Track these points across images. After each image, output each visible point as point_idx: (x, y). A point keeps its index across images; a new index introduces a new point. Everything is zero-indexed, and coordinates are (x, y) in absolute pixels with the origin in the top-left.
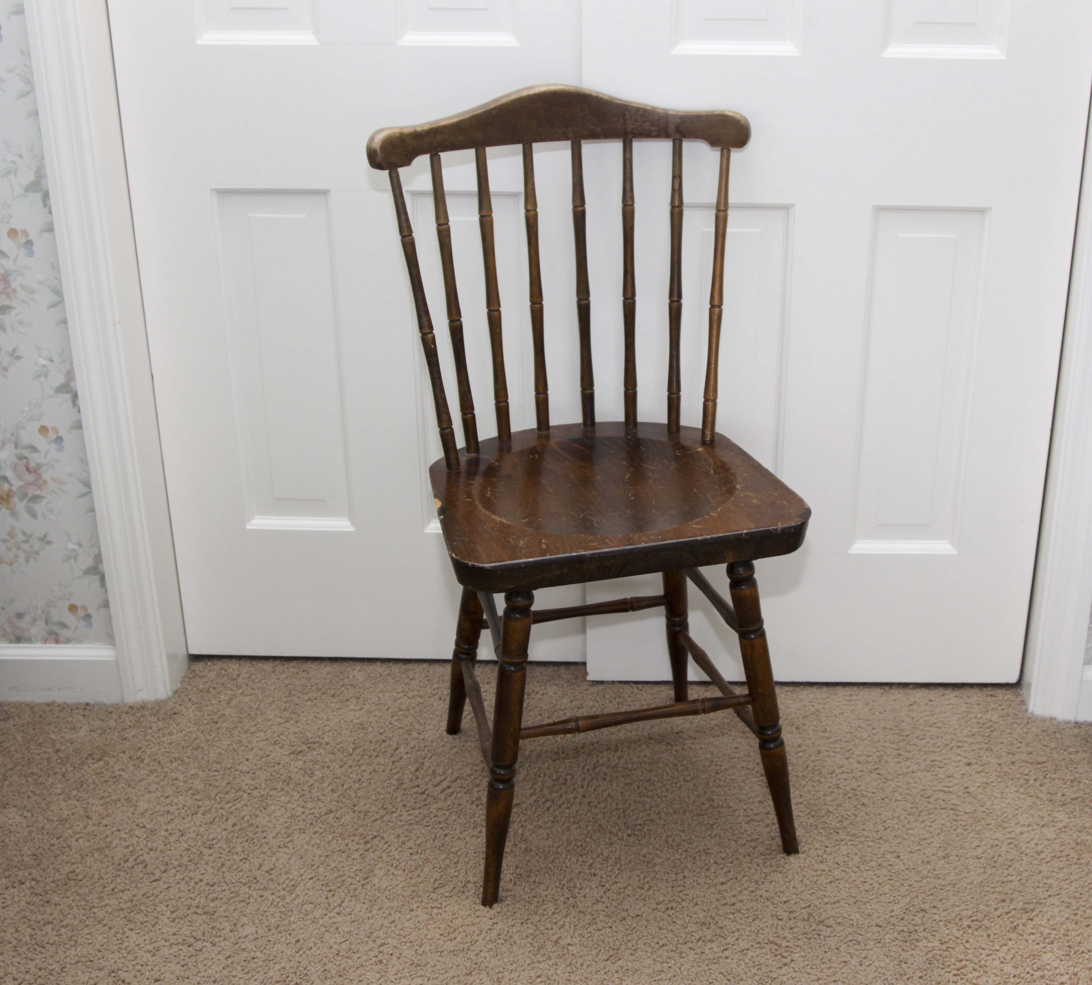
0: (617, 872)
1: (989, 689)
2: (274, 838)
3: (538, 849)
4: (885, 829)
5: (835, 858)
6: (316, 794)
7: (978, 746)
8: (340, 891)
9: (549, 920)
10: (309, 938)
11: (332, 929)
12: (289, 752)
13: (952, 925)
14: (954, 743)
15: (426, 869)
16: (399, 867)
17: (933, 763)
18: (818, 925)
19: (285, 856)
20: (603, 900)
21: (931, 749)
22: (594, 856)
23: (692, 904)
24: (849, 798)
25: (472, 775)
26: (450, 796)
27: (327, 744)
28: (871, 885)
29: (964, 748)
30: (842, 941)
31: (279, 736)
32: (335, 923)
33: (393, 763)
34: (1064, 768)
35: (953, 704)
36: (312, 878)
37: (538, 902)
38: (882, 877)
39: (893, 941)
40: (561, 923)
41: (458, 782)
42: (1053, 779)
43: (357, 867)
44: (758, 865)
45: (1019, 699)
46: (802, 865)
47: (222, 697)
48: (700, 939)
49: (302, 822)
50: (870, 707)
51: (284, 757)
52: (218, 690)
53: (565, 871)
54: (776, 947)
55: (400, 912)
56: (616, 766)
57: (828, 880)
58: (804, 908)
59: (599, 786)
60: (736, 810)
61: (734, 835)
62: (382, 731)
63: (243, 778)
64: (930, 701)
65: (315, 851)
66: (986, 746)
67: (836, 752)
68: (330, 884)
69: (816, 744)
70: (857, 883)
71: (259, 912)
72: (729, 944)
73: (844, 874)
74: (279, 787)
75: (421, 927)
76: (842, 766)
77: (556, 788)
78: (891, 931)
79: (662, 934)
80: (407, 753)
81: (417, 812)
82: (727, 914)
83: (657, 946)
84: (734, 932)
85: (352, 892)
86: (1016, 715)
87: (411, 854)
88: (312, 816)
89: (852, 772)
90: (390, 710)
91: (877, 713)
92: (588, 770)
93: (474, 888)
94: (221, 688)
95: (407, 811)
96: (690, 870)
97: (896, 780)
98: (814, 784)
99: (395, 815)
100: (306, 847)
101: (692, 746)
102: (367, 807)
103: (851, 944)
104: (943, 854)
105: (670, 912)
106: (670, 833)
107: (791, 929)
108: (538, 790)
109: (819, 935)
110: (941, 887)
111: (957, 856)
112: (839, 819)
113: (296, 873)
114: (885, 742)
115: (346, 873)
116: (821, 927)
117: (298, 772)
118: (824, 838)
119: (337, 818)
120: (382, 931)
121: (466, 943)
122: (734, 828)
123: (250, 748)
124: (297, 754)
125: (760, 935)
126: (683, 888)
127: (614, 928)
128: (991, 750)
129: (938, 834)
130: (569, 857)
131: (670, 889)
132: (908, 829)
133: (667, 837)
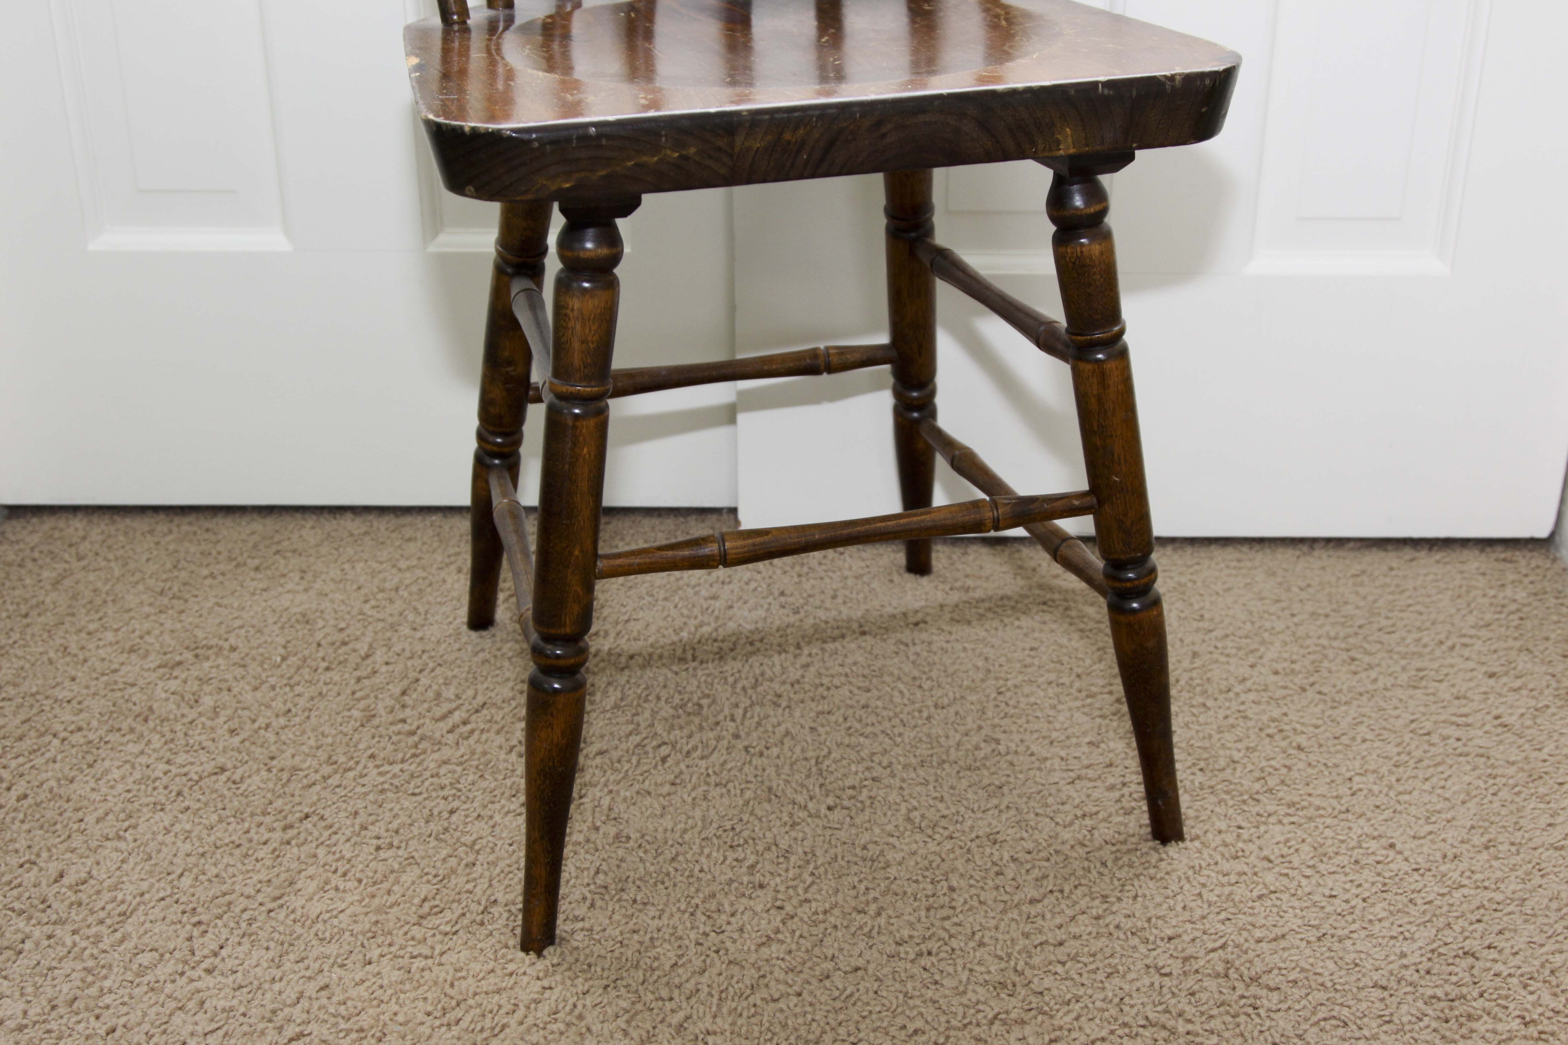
0: (809, 880)
2: (98, 821)
3: (643, 836)
4: (1353, 795)
5: (1261, 848)
6: (197, 738)
7: (1503, 645)
8: (220, 923)
9: (664, 980)
10: (139, 1024)
11: (191, 1005)
12: (157, 663)
13: (1539, 985)
14: (1454, 639)
15: (407, 878)
16: (350, 875)
17: (1421, 674)
18: (1248, 986)
19: (115, 855)
20: (780, 936)
22: (760, 848)
23: (972, 944)
24: (1269, 736)
25: (513, 699)
26: (467, 738)
27: (233, 649)
28: (1347, 901)
29: (1476, 647)
30: (1306, 1020)
31: (141, 637)
32: (199, 991)
33: (359, 680)
36: (163, 899)
37: (641, 943)
38: (1366, 886)
39: (1420, 1020)
40: (690, 986)
41: (485, 712)
43: (263, 876)
44: (1104, 864)
46: (1196, 863)
47: (46, 574)
48: (995, 1017)
49: (161, 790)
50: (1279, 579)
51: (146, 674)
52: (40, 562)
53: (699, 879)
54: (1164, 1034)
55: (342, 966)
56: (798, 682)
57: (1255, 893)
58: (1214, 950)
59: (767, 717)
60: (1046, 759)
61: (1047, 805)
62: (343, 625)
63: (57, 711)
64: (1391, 569)
65: (179, 844)
66: (1518, 644)
67: (1228, 656)
68: (199, 910)
69: (1188, 640)
70: (1317, 898)
71: (38, 969)
72: (1061, 1028)
73: (1285, 881)
74: (125, 726)
75: (385, 998)
76: (1244, 680)
77: (682, 721)
78: (1410, 998)
79: (912, 1009)
80: (387, 663)
81: (396, 768)
82: (1050, 963)
83: (902, 1035)
84: (1068, 1003)
85: (244, 925)
87: (378, 848)
88: (184, 779)
89: (1265, 690)
90: (363, 591)
91: (1295, 589)
92: (744, 689)
93: (505, 915)
94: (48, 560)
95: (377, 767)
96: (962, 875)
97: (1355, 703)
98: (1194, 711)
99: (351, 774)
100: (160, 837)
101: (945, 645)
102: (298, 758)
103: (1328, 1025)
104: (1484, 839)
105: (926, 961)
106: (915, 803)
107: (1192, 994)
108: (643, 725)
109: (1255, 1008)
110: (1495, 906)
111: (1513, 844)
112: (1257, 774)
113: (131, 888)
114: (1319, 637)
115: (237, 887)
116: (1254, 990)
117: (167, 700)
118: (1231, 811)
119: (234, 782)
120: (299, 1006)
121: (482, 1030)
122: (1045, 793)
123: (81, 657)
124: (173, 668)
125: (1126, 1009)
126: (951, 912)
127: (805, 994)
129: (1463, 803)
130: (707, 851)
131: (923, 913)
132: (1400, 793)
133: (909, 811)
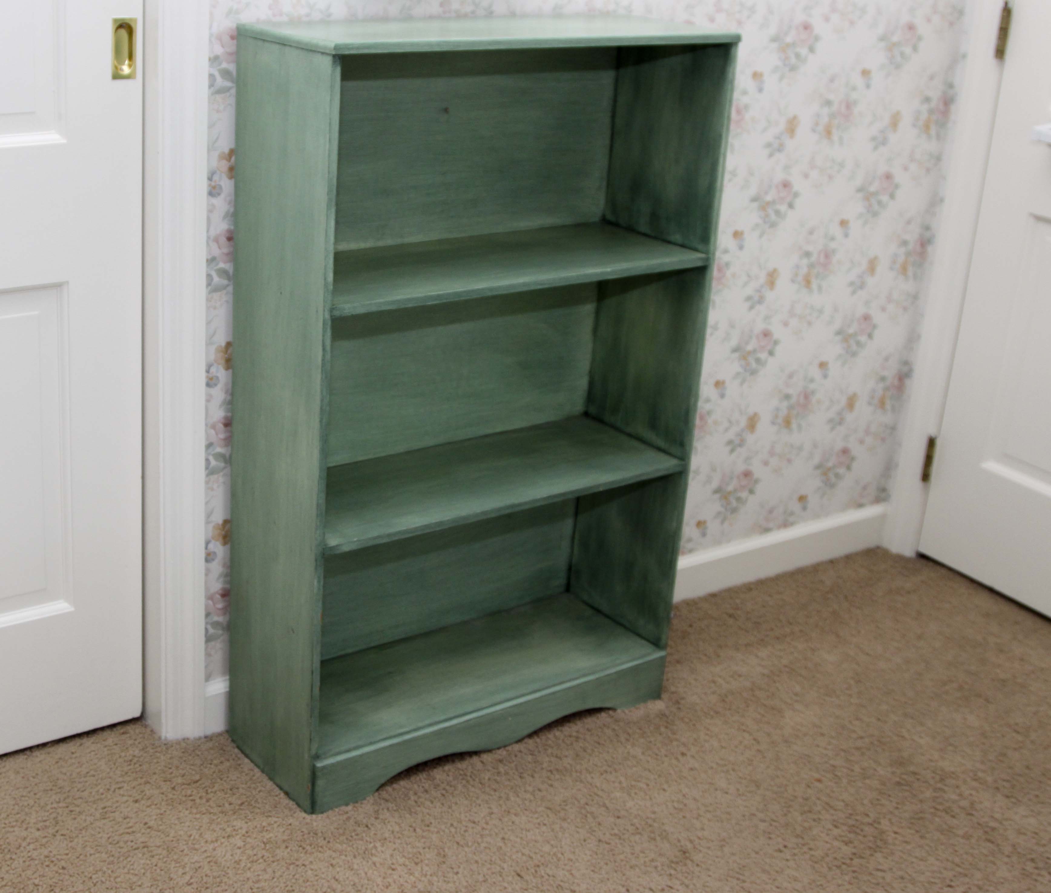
1: (119, 727)
21: (97, 797)
34: (219, 780)
35: (94, 751)
42: (215, 792)
45: (148, 730)
86: (153, 745)
128: (149, 783)
